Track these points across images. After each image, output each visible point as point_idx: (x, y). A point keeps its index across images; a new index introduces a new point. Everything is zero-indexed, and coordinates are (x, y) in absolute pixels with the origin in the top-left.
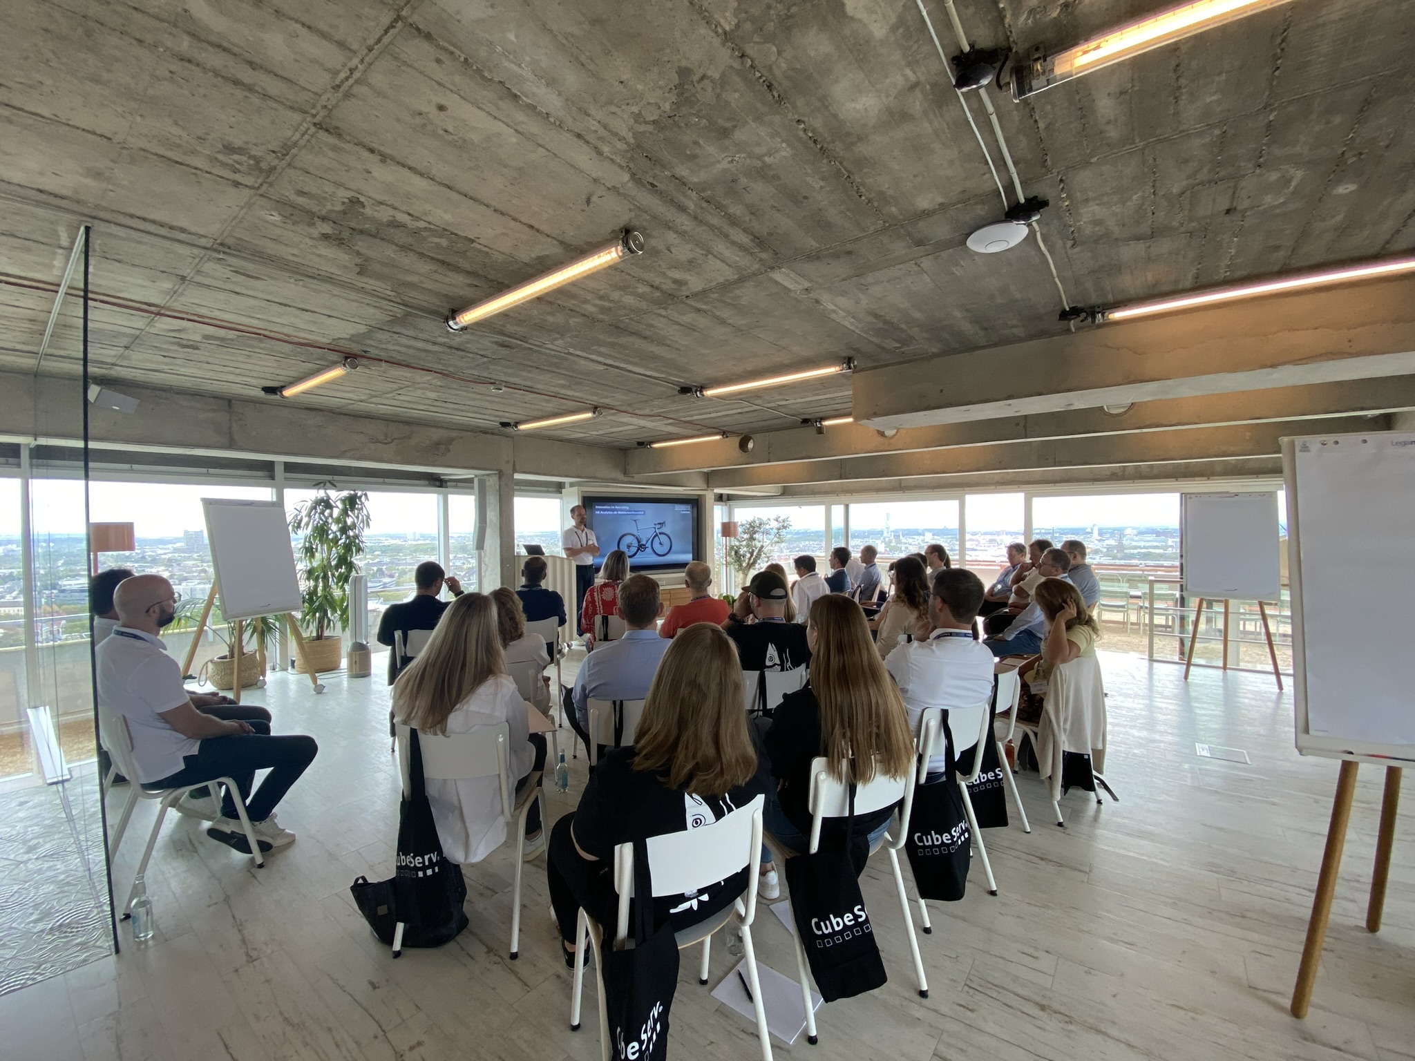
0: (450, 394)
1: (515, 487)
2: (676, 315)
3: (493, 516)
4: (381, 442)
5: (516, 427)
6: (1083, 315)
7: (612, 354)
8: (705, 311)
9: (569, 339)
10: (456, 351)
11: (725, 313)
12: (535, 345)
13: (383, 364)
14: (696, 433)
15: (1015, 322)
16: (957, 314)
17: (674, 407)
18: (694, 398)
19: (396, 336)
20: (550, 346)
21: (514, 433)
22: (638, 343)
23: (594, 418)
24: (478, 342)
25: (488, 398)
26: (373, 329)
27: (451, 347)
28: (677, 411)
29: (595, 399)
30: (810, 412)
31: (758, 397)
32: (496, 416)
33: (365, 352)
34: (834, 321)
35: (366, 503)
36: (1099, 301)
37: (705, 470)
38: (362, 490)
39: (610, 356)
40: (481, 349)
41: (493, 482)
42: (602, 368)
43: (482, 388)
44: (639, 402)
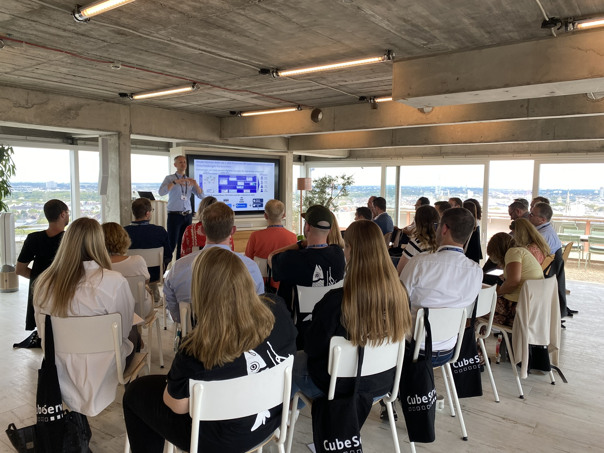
0: (78, 69)
1: (132, 146)
2: (252, 14)
3: (113, 167)
4: (23, 107)
5: (132, 97)
6: (559, 25)
7: (204, 41)
8: (274, 12)
9: (170, 30)
10: (81, 37)
11: (290, 14)
12: (144, 34)
13: (24, 45)
14: (277, 105)
15: (510, 28)
16: (466, 21)
17: (257, 84)
18: (271, 77)
19: (34, 24)
20: (156, 35)
21: (130, 102)
22: (224, 34)
23: (194, 91)
24: (99, 30)
25: (109, 74)
26: (15, 18)
27: (77, 33)
28: (260, 87)
29: (194, 77)
30: (365, 91)
31: (323, 78)
32: (116, 88)
33: (9, 35)
34: (374, 23)
35: (12, 156)
36: (571, 14)
37: (286, 136)
38: (8, 145)
39: (203, 43)
40: (102, 36)
41: (113, 141)
42: (198, 52)
43: (104, 66)
44: (229, 79)
